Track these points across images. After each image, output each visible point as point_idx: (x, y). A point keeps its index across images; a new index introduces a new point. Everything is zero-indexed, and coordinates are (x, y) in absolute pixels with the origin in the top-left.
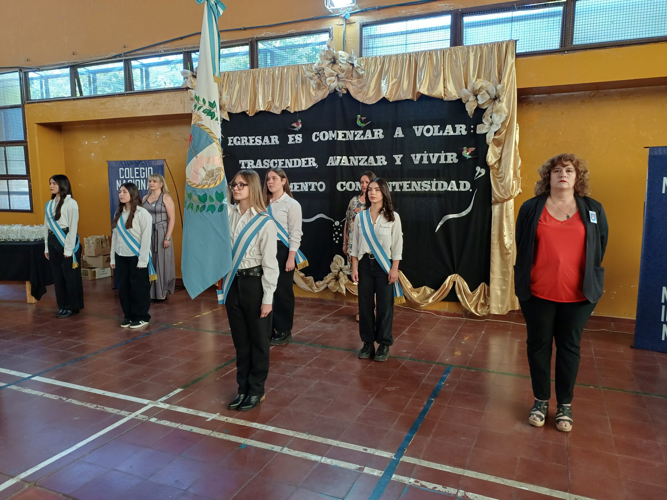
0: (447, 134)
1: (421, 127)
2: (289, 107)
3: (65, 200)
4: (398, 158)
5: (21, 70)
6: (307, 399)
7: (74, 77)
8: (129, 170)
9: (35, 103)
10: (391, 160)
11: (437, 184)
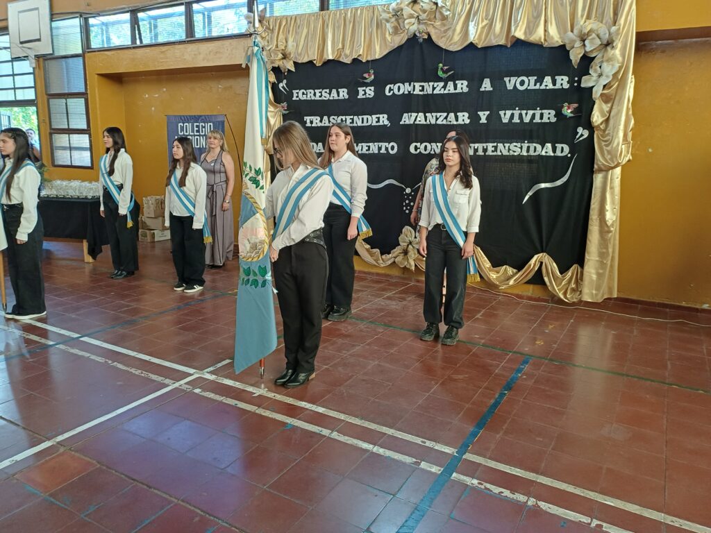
0: (545, 88)
1: (513, 79)
2: (360, 55)
3: (119, 154)
4: (483, 116)
5: (81, 16)
6: (364, 380)
7: (135, 23)
8: (189, 125)
9: (95, 51)
10: (474, 118)
11: (528, 147)
